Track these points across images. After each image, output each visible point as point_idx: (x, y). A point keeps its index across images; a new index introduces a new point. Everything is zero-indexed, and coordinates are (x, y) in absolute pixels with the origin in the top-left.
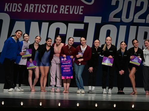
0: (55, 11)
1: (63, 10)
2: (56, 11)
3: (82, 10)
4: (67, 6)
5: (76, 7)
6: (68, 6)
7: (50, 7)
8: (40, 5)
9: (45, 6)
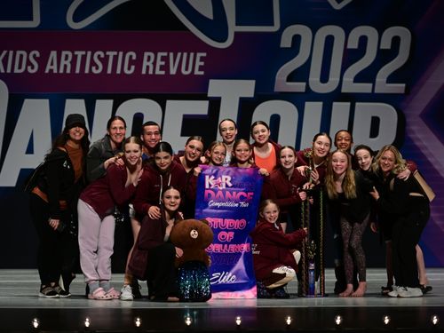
0: (129, 69)
1: (152, 63)
2: (133, 67)
3: (202, 64)
4: (160, 55)
5: (185, 54)
6: (165, 54)
7: (116, 58)
8: (89, 53)
9: (102, 56)
